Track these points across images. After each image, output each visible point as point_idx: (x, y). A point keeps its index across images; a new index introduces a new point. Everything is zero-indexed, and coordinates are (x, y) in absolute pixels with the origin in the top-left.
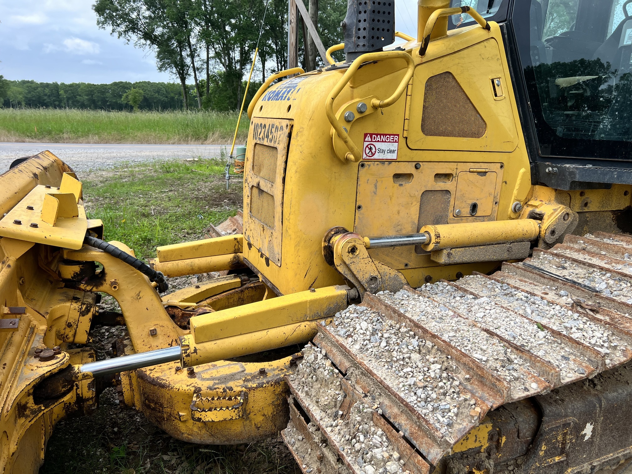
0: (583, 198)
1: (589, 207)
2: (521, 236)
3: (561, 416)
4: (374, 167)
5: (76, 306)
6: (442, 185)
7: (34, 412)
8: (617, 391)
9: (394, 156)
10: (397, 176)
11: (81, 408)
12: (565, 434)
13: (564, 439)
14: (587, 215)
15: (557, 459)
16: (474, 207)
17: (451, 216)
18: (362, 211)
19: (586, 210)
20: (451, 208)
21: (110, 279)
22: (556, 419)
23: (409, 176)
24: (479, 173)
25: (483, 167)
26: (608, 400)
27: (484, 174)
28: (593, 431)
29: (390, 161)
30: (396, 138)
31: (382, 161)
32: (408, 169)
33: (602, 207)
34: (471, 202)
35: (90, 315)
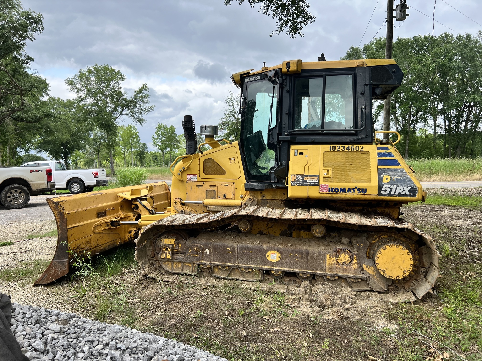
0: (262, 194)
1: (265, 198)
2: (234, 204)
3: (196, 244)
4: (190, 183)
5: (133, 214)
6: (212, 188)
7: (110, 227)
8: (219, 243)
9: (196, 180)
10: (197, 186)
11: (131, 239)
12: (197, 249)
13: (197, 250)
14: (267, 200)
15: (197, 256)
16: (225, 196)
17: (217, 197)
18: (188, 194)
19: (264, 198)
20: (217, 195)
21: (139, 209)
22: (195, 244)
23: (202, 185)
24: (225, 185)
25: (226, 184)
26: (214, 244)
27: (227, 185)
28: (209, 252)
29: (195, 181)
30: (196, 175)
31: (193, 181)
32: (201, 184)
33: (273, 198)
34: (224, 194)
35: (135, 217)
